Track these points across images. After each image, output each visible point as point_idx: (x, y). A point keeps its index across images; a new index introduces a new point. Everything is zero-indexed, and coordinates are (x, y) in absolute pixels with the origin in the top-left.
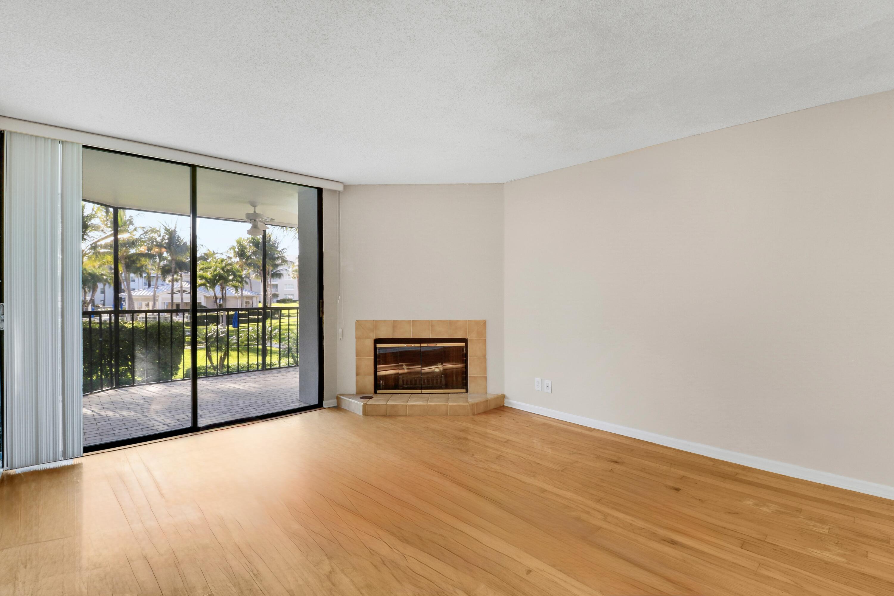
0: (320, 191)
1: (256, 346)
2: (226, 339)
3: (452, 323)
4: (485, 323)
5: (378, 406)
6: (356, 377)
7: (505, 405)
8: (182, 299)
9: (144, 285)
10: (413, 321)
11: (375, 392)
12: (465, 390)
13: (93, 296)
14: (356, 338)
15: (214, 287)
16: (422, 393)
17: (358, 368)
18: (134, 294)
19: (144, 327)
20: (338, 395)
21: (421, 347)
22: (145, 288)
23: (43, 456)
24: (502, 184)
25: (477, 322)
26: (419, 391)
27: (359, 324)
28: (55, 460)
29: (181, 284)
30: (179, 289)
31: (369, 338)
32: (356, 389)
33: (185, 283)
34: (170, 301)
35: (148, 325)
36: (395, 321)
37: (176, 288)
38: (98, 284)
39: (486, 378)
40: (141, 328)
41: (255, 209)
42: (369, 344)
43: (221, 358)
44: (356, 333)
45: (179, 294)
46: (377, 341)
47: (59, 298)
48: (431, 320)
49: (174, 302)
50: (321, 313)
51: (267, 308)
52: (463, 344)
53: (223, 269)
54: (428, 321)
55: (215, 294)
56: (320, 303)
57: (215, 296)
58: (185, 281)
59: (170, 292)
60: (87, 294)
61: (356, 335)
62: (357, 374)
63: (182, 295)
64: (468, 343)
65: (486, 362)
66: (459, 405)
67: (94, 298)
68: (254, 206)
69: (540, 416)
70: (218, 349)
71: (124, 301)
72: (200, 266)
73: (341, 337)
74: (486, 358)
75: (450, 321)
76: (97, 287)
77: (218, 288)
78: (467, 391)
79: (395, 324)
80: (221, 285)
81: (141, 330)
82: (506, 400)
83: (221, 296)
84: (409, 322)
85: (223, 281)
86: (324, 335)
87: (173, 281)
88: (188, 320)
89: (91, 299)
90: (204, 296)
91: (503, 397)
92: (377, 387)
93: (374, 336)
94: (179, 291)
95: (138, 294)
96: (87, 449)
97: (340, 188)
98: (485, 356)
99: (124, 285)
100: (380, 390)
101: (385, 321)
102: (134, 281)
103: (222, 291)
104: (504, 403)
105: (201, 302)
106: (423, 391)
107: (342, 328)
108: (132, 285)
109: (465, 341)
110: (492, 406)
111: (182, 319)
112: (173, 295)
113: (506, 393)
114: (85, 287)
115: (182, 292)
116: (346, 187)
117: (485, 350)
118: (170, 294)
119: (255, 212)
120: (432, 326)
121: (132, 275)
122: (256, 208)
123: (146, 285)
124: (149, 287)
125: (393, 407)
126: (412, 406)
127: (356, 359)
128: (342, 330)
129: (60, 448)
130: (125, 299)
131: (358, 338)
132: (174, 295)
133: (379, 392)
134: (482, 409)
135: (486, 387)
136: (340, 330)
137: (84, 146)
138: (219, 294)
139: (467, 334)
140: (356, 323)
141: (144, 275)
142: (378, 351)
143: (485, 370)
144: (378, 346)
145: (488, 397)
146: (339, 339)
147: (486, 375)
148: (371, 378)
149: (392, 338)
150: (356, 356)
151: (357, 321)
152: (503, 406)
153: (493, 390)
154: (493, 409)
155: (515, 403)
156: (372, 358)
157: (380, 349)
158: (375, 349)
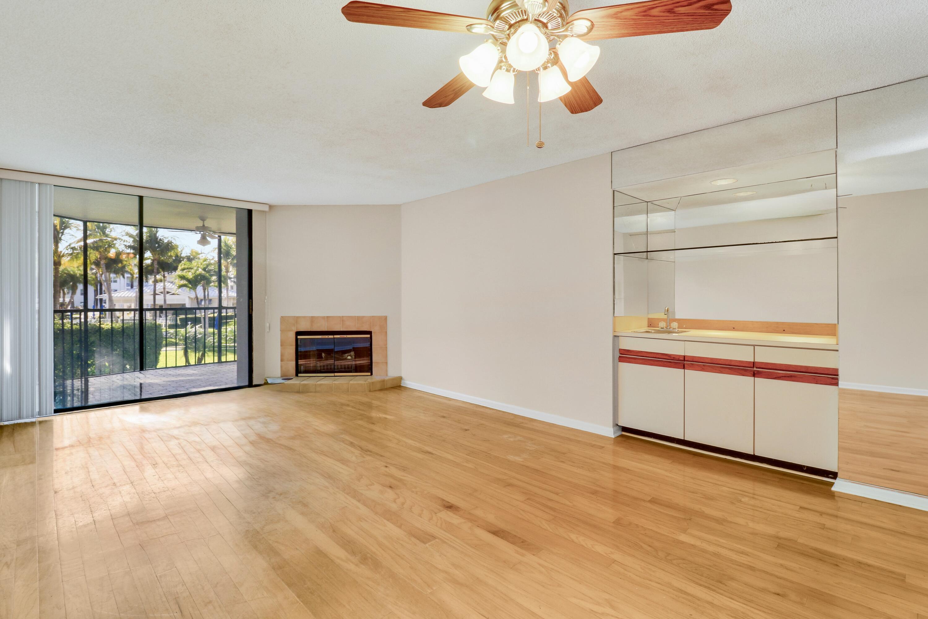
0: (250, 212)
1: (225, 345)
2: (203, 340)
3: (359, 318)
4: (386, 318)
5: (294, 384)
6: (281, 363)
7: (401, 385)
8: (165, 301)
9: (127, 286)
10: (327, 317)
11: (297, 375)
12: (370, 373)
13: (72, 297)
14: (280, 331)
15: (196, 288)
16: (335, 376)
17: (282, 355)
18: (115, 296)
19: (121, 328)
20: (266, 377)
21: (334, 338)
22: (127, 289)
23: (24, 413)
24: (400, 206)
25: (380, 318)
26: (332, 374)
27: (283, 319)
28: (33, 416)
29: (164, 285)
30: (162, 290)
31: (291, 331)
32: (281, 373)
33: (169, 283)
34: (153, 303)
35: (125, 326)
36: (312, 317)
37: (159, 289)
38: (78, 284)
39: (387, 363)
40: (118, 329)
42: (292, 336)
43: (199, 358)
44: (281, 327)
45: (163, 295)
46: (298, 333)
47: (37, 300)
48: (342, 316)
49: (156, 303)
50: (251, 311)
51: (222, 308)
52: (369, 336)
53: (204, 269)
54: (340, 317)
55: (196, 295)
56: (250, 302)
57: (197, 298)
58: (169, 282)
59: (152, 293)
60: (66, 296)
61: (281, 328)
62: (282, 360)
63: (165, 296)
64: (372, 335)
65: (387, 351)
66: (358, 384)
67: (73, 299)
68: (204, 220)
69: (422, 392)
70: (196, 350)
71: (105, 303)
72: (181, 266)
73: (268, 330)
74: (387, 347)
75: (357, 316)
76: (77, 288)
77: (200, 289)
78: (372, 374)
79: (313, 319)
80: (203, 286)
81: (118, 331)
82: (402, 381)
83: (202, 297)
84: (323, 318)
85: (205, 282)
86: (254, 328)
87: (156, 281)
88: (171, 322)
89: (70, 301)
90: (189, 297)
91: (400, 378)
92: (298, 371)
93: (295, 330)
94: (162, 293)
95: (119, 296)
96: (56, 411)
97: (266, 208)
98: (386, 345)
99: (104, 286)
100: (301, 373)
101: (304, 317)
102: (115, 281)
103: (204, 292)
104: (401, 384)
105: (185, 304)
106: (336, 374)
107: (269, 323)
108: (113, 286)
109: (370, 333)
110: (389, 385)
111: (165, 321)
112: (155, 296)
113: (403, 376)
114: (64, 288)
115: (166, 293)
116: (271, 207)
117: (386, 340)
118: (153, 296)
119: (204, 225)
120: (343, 321)
121: (112, 275)
122: (205, 222)
123: (129, 286)
124: (131, 288)
125: (305, 385)
126: (321, 385)
127: (281, 348)
128: (269, 325)
129: (37, 410)
130: (105, 300)
131: (282, 331)
132: (157, 296)
133: (299, 375)
134: (378, 387)
135: (387, 371)
136: (268, 325)
137: (54, 186)
138: (200, 295)
139: (371, 327)
140: (281, 318)
141: (126, 275)
142: (299, 341)
143: (386, 357)
144: (299, 337)
145: (387, 378)
146: (267, 332)
147: (387, 360)
148: (293, 363)
149: (311, 331)
150: (281, 346)
151: (281, 317)
152: (399, 386)
153: (392, 373)
154: (390, 388)
155: (408, 383)
156: (294, 347)
157: (300, 340)
158: (297, 340)
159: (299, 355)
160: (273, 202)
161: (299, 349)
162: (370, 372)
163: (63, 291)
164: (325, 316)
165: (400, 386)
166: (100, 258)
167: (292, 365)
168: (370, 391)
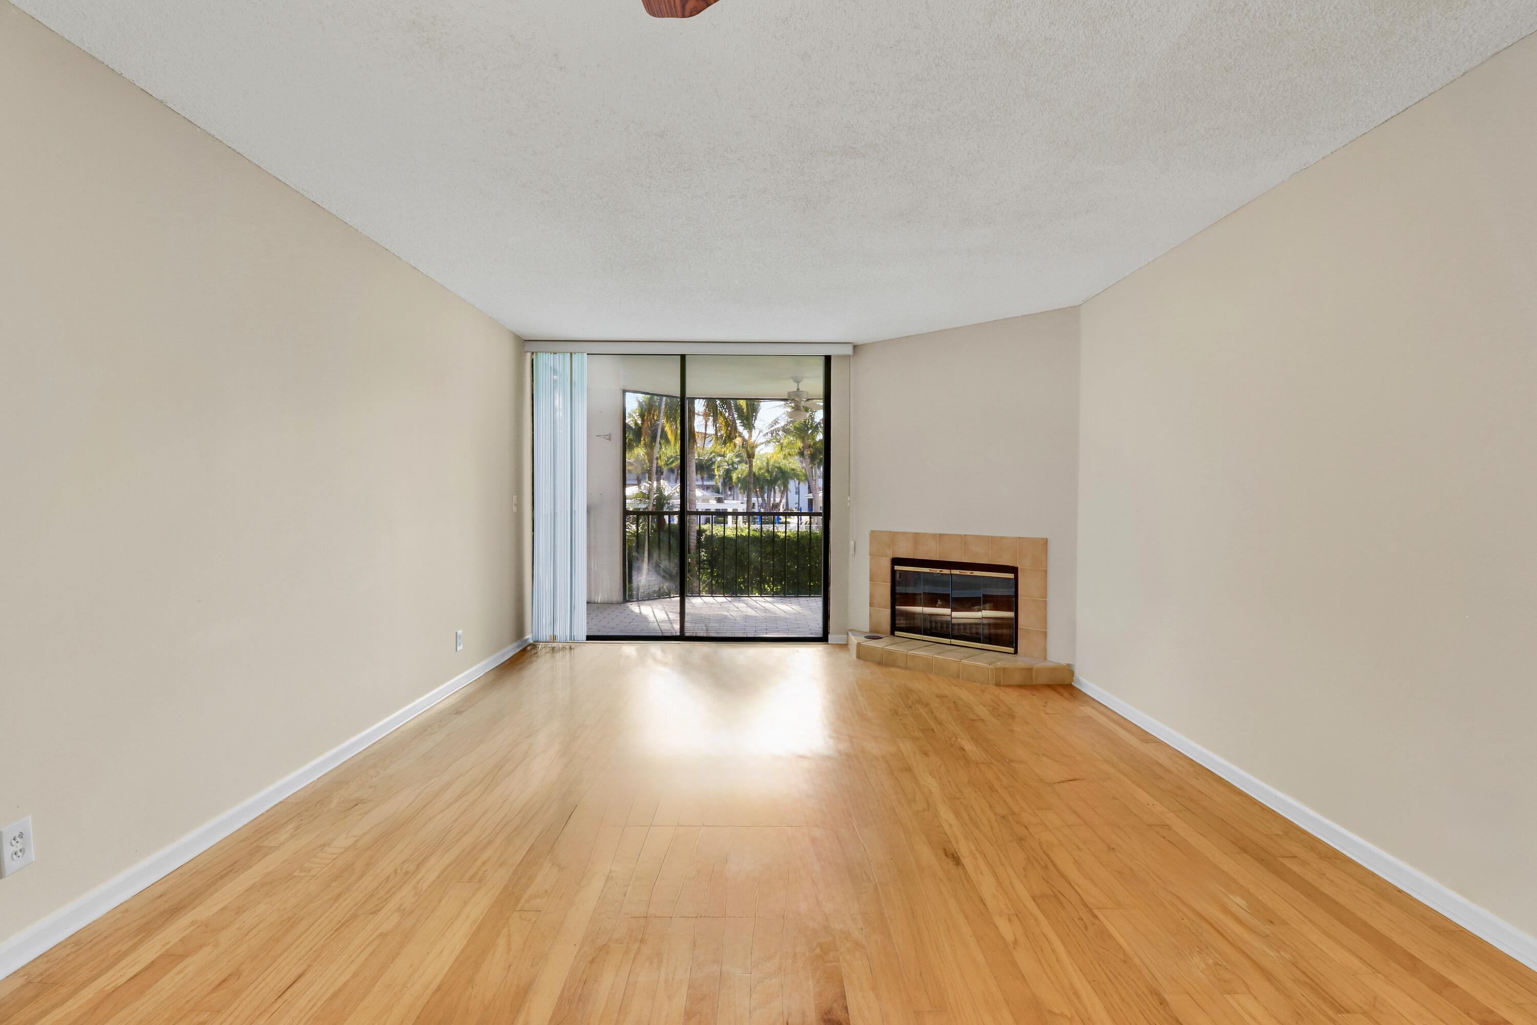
0: (828, 359)
3: (992, 541)
4: (1045, 542)
5: (885, 648)
6: (870, 609)
7: (1073, 684)
10: (941, 535)
11: (892, 633)
12: (1013, 649)
14: (870, 555)
16: (951, 644)
17: (872, 596)
20: (849, 630)
21: (952, 574)
24: (1076, 308)
25: (1033, 541)
26: (947, 641)
27: (874, 536)
31: (886, 556)
32: (867, 625)
36: (916, 534)
39: (1045, 634)
41: (798, 386)
42: (886, 565)
46: (896, 561)
48: (965, 535)
50: (827, 519)
52: (1012, 576)
54: (961, 536)
56: (826, 505)
61: (871, 550)
62: (871, 605)
64: (1019, 574)
65: (1046, 608)
66: (976, 667)
68: (798, 382)
73: (853, 553)
74: (1046, 601)
75: (991, 537)
78: (1016, 652)
79: (917, 538)
82: (1074, 677)
84: (934, 536)
86: (831, 548)
91: (1069, 671)
92: (894, 628)
93: (890, 555)
97: (848, 350)
98: (1046, 598)
100: (897, 630)
101: (903, 533)
104: (1070, 682)
106: (954, 641)
107: (854, 540)
109: (1014, 570)
110: (1042, 680)
113: (1078, 666)
116: (857, 347)
117: (1046, 587)
119: (798, 389)
120: (966, 544)
122: (800, 384)
125: (890, 653)
126: (914, 657)
127: (870, 583)
128: (855, 543)
131: (872, 555)
133: (897, 633)
134: (1017, 678)
135: (1045, 650)
136: (852, 543)
137: (588, 354)
139: (1016, 559)
140: (870, 533)
142: (898, 575)
143: (1044, 620)
144: (897, 568)
145: (1041, 665)
146: (851, 555)
147: (1046, 629)
148: (887, 612)
149: (914, 559)
150: (870, 581)
151: (871, 531)
152: (1067, 685)
153: (1057, 656)
154: (1042, 685)
155: (1087, 683)
156: (889, 584)
157: (900, 573)
158: (893, 572)
159: (896, 598)
160: (858, 339)
161: (897, 588)
162: (1013, 647)
163: (774, 488)
164: (937, 534)
165: (1071, 685)
166: (803, 447)
167: (885, 614)
168: (998, 685)
